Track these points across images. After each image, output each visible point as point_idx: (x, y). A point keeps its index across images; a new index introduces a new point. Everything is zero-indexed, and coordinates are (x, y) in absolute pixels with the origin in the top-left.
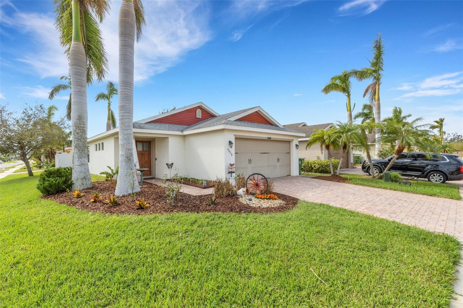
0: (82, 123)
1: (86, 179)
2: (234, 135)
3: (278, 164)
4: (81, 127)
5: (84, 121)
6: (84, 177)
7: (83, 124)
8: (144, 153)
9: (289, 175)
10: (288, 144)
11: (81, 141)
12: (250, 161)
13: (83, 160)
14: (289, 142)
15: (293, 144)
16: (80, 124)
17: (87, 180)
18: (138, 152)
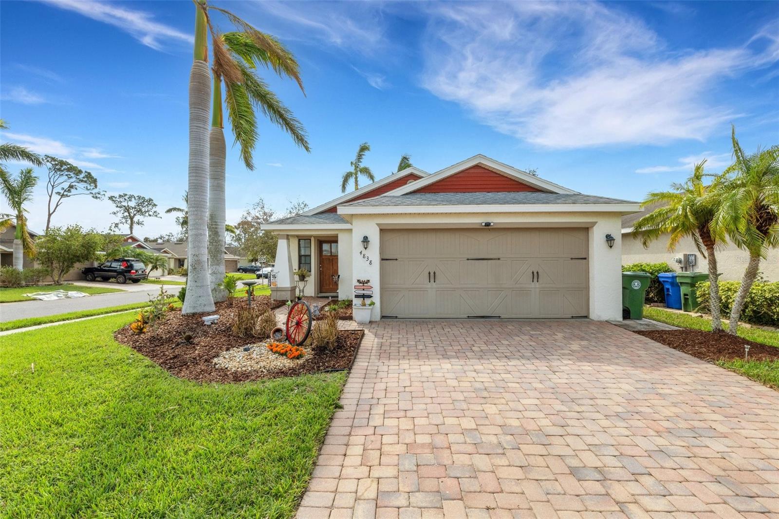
0: (215, 223)
1: (216, 291)
2: (377, 224)
3: (536, 285)
4: (213, 228)
5: (216, 221)
6: (215, 288)
7: (215, 225)
8: (332, 259)
9: (586, 317)
10: (581, 235)
11: (213, 245)
12: (432, 276)
13: (214, 269)
14: (585, 230)
15: (597, 236)
16: (212, 225)
17: (217, 293)
18: (323, 257)
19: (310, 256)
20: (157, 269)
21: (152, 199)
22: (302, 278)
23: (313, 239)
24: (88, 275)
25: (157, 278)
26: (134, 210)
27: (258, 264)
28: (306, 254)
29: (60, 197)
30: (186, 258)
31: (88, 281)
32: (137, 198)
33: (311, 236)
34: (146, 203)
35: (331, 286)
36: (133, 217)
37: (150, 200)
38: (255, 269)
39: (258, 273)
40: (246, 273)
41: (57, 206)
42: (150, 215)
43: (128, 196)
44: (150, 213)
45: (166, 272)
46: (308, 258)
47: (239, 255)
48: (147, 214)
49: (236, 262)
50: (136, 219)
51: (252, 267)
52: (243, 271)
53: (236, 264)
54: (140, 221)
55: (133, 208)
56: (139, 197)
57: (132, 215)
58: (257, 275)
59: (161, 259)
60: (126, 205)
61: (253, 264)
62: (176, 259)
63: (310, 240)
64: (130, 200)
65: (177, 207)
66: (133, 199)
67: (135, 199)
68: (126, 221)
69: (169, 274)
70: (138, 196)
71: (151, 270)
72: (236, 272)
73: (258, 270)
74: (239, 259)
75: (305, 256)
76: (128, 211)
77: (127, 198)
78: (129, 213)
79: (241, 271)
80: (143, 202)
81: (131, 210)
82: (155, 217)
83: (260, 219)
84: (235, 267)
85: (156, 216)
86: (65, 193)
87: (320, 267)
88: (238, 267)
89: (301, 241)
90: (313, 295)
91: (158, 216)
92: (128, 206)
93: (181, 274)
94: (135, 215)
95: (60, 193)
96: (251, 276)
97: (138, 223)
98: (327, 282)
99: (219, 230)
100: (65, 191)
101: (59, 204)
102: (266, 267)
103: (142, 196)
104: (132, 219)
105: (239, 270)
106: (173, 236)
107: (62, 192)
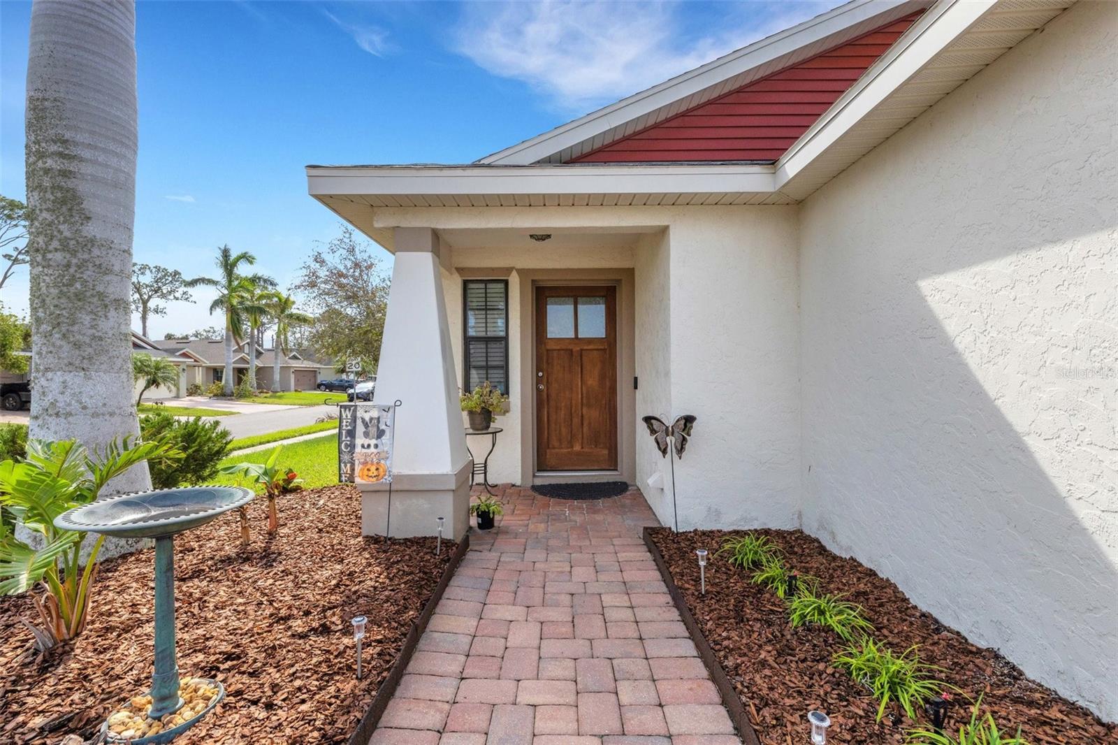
8: (582, 351)
18: (551, 346)
19: (505, 339)
20: (158, 386)
21: (180, 271)
22: (483, 420)
23: (514, 281)
24: (8, 398)
25: (157, 403)
26: (148, 289)
27: (352, 377)
28: (490, 334)
29: (10, 263)
30: (224, 367)
31: (8, 409)
32: (154, 270)
33: (509, 270)
34: (170, 279)
35: (577, 448)
36: (148, 300)
37: (176, 273)
38: (347, 384)
39: (351, 391)
40: (331, 391)
41: (5, 278)
42: (177, 299)
43: (139, 267)
44: (177, 295)
45: (183, 391)
46: (496, 349)
47: (319, 362)
48: (172, 297)
49: (314, 373)
50: (152, 304)
51: (341, 381)
52: (326, 388)
53: (315, 376)
54: (160, 307)
55: (147, 286)
56: (158, 269)
57: (146, 297)
58: (349, 395)
59: (164, 368)
60: (136, 281)
61: (344, 376)
62: (208, 368)
63: (506, 283)
64: (142, 273)
65: (207, 277)
66: (148, 272)
67: (151, 271)
68: (137, 308)
69: (190, 394)
70: (156, 267)
71: (146, 388)
72: (315, 389)
73: (352, 387)
74: (319, 368)
75: (487, 340)
76: (138, 290)
77: (137, 270)
78: (141, 295)
79: (323, 387)
80: (165, 276)
81: (145, 290)
82: (185, 302)
83: (345, 276)
84: (313, 380)
85: (186, 299)
86: (20, 257)
87: (539, 381)
88: (319, 381)
89: (471, 286)
90: (518, 481)
91: (190, 299)
92: (139, 283)
93: (212, 395)
94: (150, 297)
95: (12, 256)
96: (338, 396)
97: (156, 311)
98: (564, 430)
99: (83, 188)
100: (20, 253)
101: (8, 274)
102: (364, 381)
103: (162, 267)
104: (145, 303)
105: (319, 386)
106: (214, 332)
107: (15, 254)
